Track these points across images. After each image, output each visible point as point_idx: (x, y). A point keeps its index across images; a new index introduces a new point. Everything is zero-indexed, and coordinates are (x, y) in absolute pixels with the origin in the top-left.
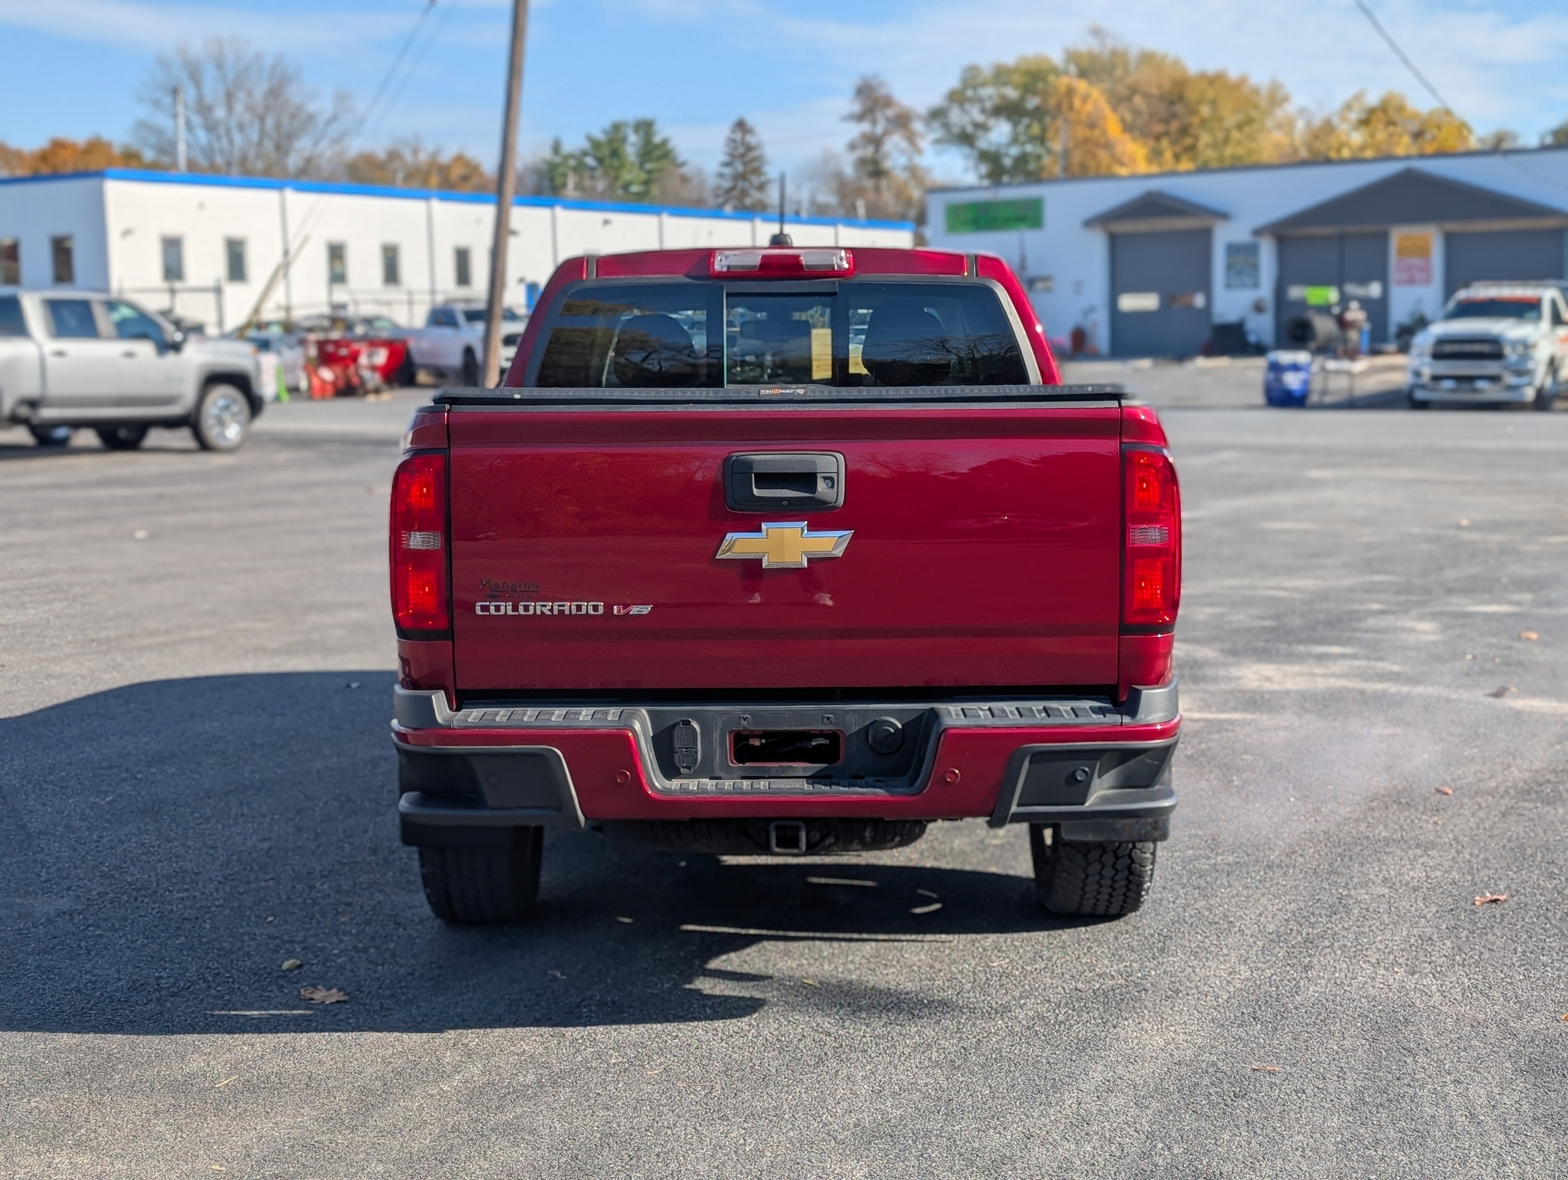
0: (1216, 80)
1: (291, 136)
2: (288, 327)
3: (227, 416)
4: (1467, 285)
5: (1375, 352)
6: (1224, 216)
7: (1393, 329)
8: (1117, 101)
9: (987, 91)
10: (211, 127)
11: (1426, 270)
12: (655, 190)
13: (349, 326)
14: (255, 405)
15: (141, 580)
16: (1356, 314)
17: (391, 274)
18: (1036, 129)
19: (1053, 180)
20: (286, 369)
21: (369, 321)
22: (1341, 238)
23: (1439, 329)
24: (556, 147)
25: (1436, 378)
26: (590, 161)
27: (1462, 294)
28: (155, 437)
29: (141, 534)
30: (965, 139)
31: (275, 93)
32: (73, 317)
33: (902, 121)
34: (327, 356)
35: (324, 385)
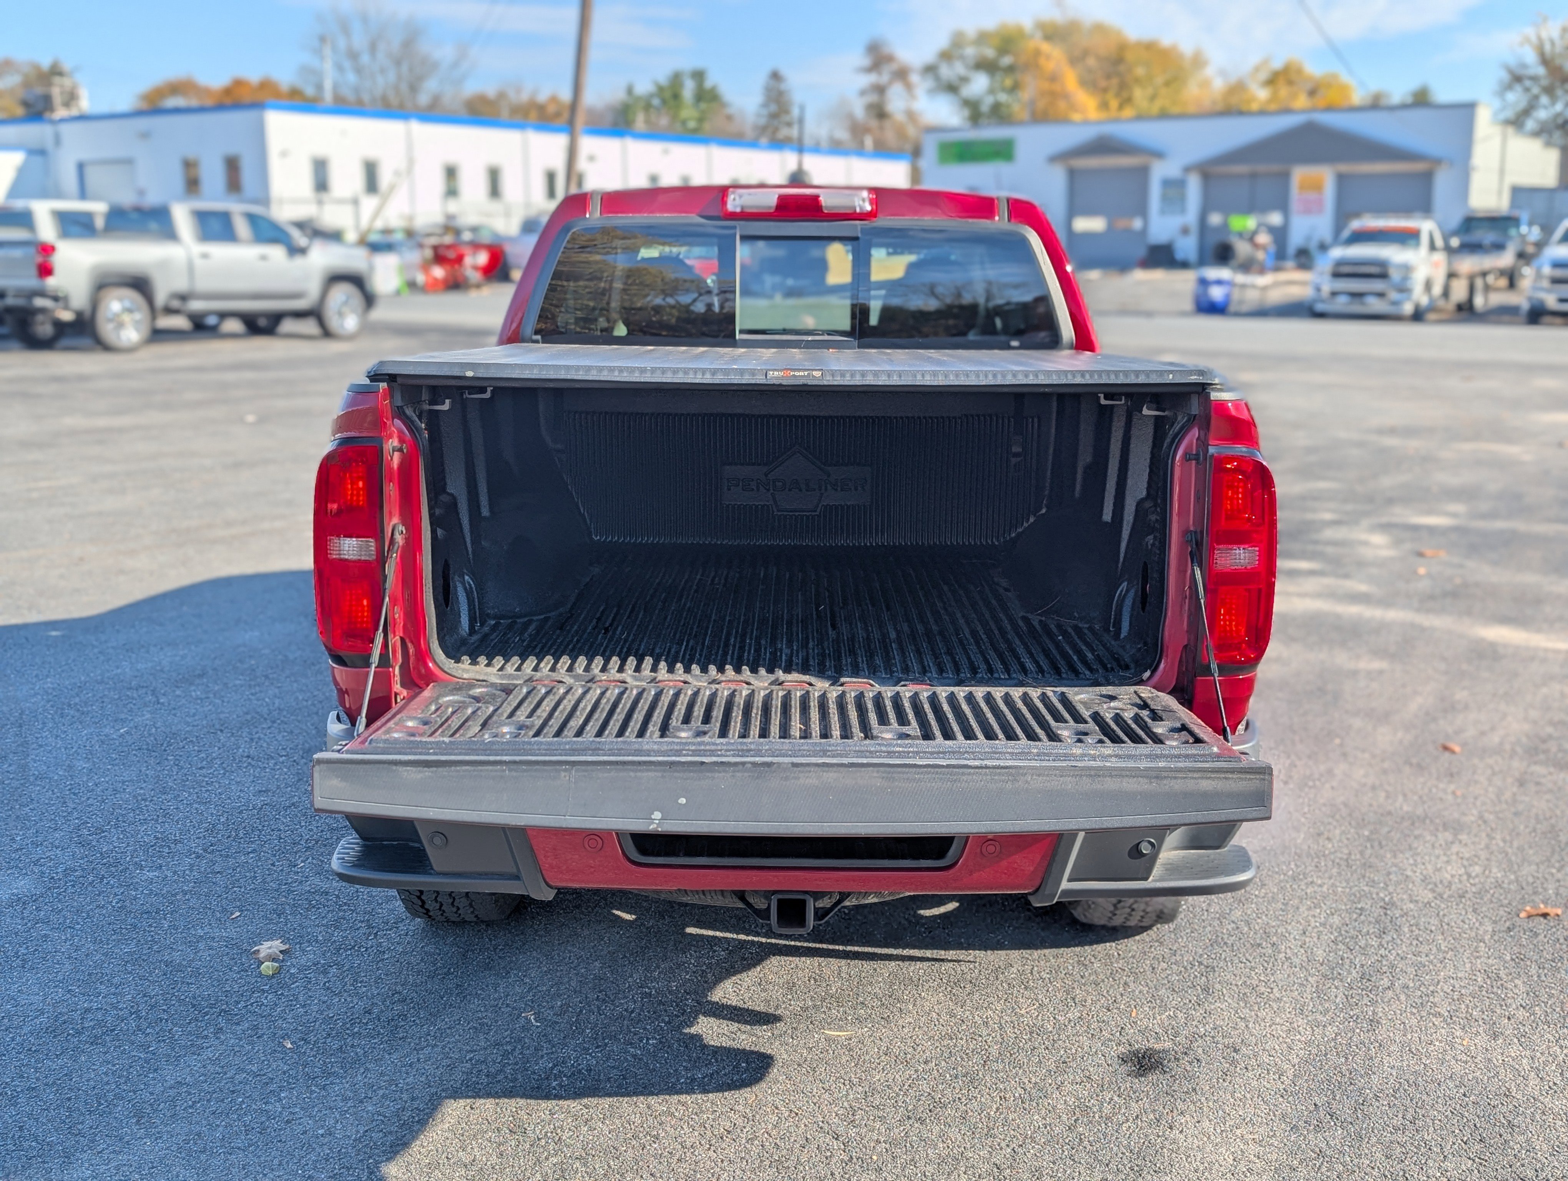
0: (1150, 47)
1: (421, 78)
2: (410, 233)
3: (345, 309)
4: (1357, 215)
5: (1277, 269)
6: (1159, 155)
7: (1291, 249)
8: (1076, 59)
9: (970, 51)
10: (359, 71)
11: (1320, 203)
12: (707, 126)
13: (457, 232)
14: (369, 299)
15: (237, 465)
16: (1263, 238)
17: (495, 191)
18: (1008, 82)
19: (1021, 123)
20: (404, 268)
21: (474, 229)
22: (1253, 176)
23: (1337, 252)
24: (630, 90)
25: (1334, 294)
26: (656, 102)
27: (1356, 224)
28: (288, 326)
29: (250, 418)
30: (952, 88)
31: (408, 44)
32: (215, 225)
33: (902, 74)
34: (439, 257)
35: (436, 280)
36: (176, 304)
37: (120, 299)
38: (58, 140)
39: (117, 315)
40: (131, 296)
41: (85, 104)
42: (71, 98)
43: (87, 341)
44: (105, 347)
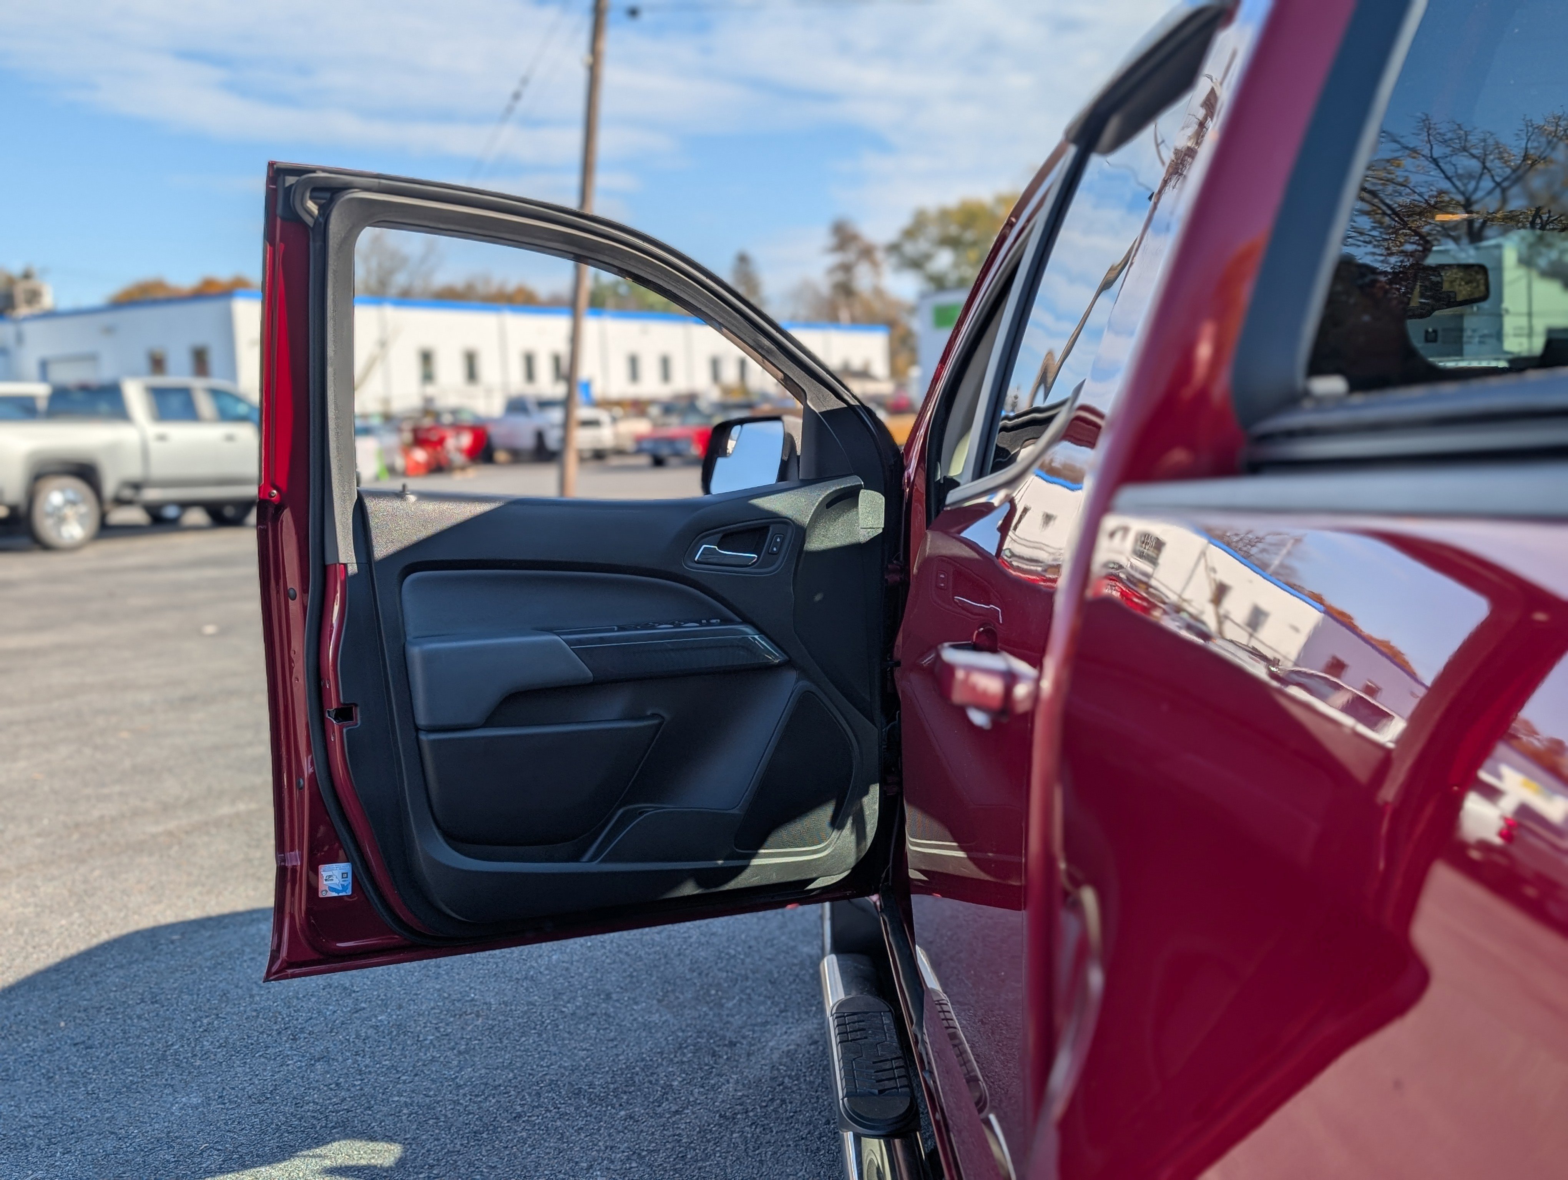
2: (388, 418)
9: (934, 228)
13: (437, 414)
15: (188, 701)
17: (472, 374)
18: (973, 256)
20: (384, 452)
21: (454, 412)
32: (175, 402)
33: (867, 253)
34: (420, 440)
35: (418, 464)
36: (127, 493)
37: (62, 490)
38: (20, 339)
39: (58, 509)
40: (76, 487)
41: (48, 301)
42: (34, 296)
43: (25, 541)
44: (45, 546)
